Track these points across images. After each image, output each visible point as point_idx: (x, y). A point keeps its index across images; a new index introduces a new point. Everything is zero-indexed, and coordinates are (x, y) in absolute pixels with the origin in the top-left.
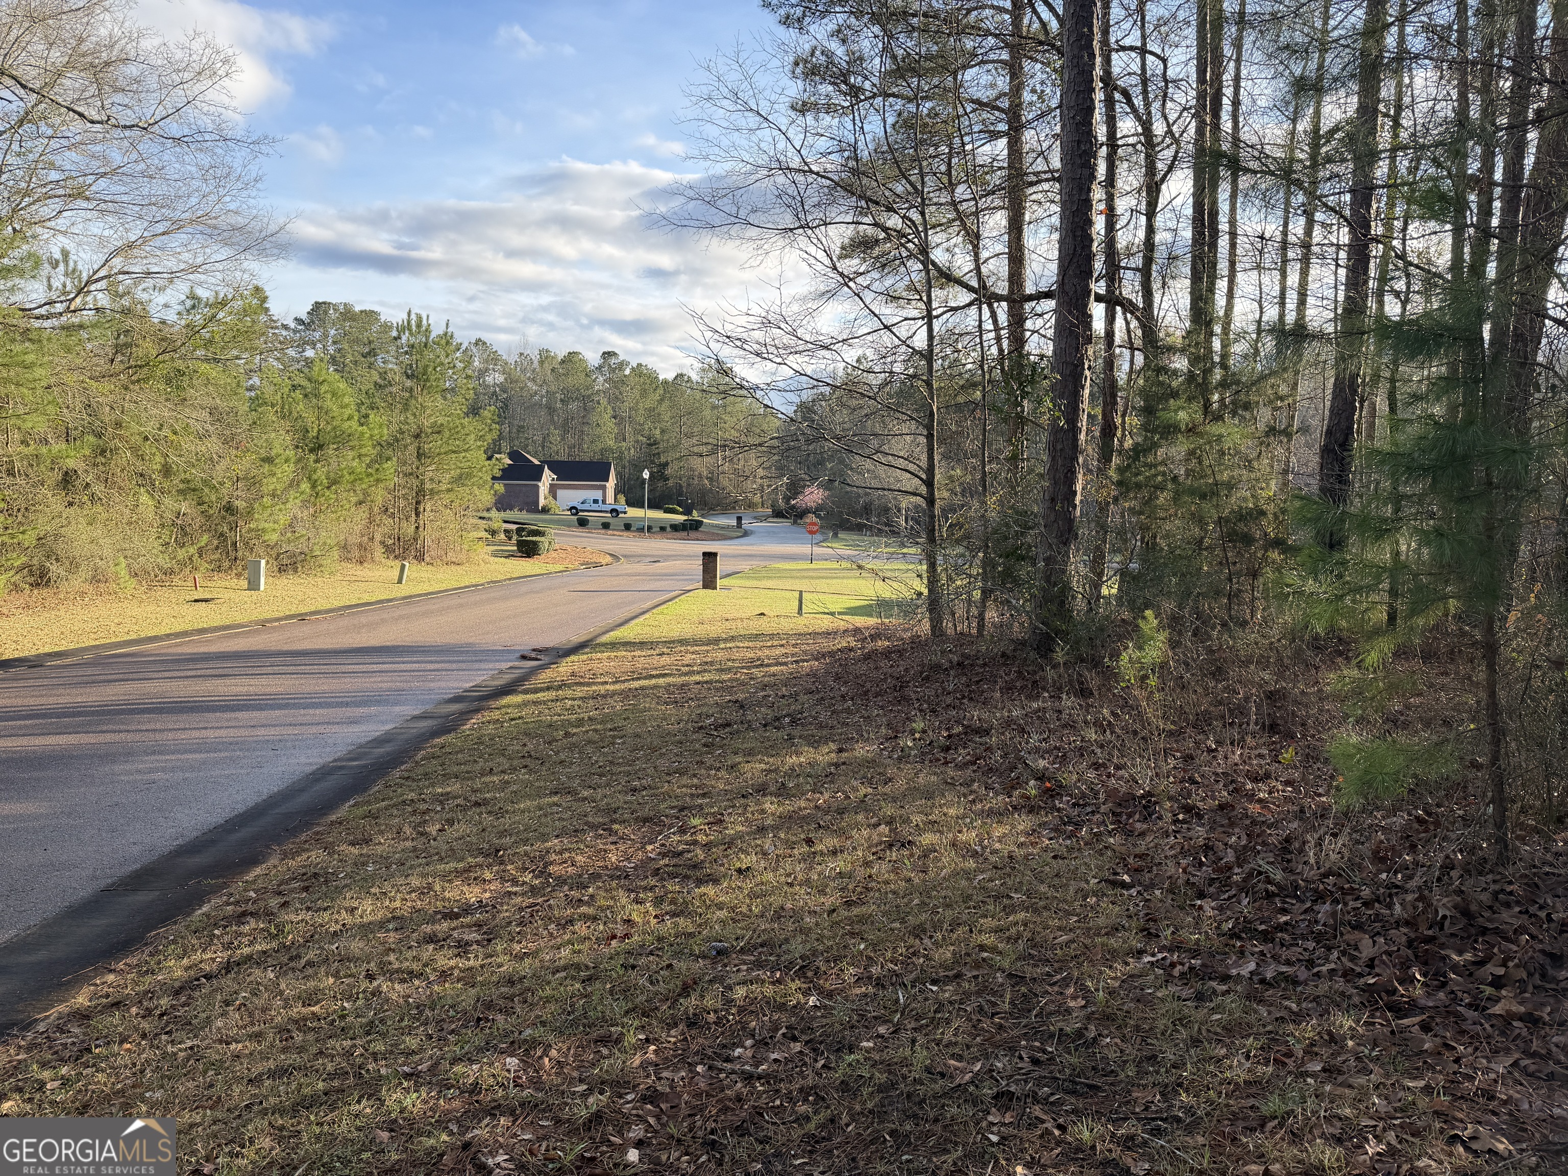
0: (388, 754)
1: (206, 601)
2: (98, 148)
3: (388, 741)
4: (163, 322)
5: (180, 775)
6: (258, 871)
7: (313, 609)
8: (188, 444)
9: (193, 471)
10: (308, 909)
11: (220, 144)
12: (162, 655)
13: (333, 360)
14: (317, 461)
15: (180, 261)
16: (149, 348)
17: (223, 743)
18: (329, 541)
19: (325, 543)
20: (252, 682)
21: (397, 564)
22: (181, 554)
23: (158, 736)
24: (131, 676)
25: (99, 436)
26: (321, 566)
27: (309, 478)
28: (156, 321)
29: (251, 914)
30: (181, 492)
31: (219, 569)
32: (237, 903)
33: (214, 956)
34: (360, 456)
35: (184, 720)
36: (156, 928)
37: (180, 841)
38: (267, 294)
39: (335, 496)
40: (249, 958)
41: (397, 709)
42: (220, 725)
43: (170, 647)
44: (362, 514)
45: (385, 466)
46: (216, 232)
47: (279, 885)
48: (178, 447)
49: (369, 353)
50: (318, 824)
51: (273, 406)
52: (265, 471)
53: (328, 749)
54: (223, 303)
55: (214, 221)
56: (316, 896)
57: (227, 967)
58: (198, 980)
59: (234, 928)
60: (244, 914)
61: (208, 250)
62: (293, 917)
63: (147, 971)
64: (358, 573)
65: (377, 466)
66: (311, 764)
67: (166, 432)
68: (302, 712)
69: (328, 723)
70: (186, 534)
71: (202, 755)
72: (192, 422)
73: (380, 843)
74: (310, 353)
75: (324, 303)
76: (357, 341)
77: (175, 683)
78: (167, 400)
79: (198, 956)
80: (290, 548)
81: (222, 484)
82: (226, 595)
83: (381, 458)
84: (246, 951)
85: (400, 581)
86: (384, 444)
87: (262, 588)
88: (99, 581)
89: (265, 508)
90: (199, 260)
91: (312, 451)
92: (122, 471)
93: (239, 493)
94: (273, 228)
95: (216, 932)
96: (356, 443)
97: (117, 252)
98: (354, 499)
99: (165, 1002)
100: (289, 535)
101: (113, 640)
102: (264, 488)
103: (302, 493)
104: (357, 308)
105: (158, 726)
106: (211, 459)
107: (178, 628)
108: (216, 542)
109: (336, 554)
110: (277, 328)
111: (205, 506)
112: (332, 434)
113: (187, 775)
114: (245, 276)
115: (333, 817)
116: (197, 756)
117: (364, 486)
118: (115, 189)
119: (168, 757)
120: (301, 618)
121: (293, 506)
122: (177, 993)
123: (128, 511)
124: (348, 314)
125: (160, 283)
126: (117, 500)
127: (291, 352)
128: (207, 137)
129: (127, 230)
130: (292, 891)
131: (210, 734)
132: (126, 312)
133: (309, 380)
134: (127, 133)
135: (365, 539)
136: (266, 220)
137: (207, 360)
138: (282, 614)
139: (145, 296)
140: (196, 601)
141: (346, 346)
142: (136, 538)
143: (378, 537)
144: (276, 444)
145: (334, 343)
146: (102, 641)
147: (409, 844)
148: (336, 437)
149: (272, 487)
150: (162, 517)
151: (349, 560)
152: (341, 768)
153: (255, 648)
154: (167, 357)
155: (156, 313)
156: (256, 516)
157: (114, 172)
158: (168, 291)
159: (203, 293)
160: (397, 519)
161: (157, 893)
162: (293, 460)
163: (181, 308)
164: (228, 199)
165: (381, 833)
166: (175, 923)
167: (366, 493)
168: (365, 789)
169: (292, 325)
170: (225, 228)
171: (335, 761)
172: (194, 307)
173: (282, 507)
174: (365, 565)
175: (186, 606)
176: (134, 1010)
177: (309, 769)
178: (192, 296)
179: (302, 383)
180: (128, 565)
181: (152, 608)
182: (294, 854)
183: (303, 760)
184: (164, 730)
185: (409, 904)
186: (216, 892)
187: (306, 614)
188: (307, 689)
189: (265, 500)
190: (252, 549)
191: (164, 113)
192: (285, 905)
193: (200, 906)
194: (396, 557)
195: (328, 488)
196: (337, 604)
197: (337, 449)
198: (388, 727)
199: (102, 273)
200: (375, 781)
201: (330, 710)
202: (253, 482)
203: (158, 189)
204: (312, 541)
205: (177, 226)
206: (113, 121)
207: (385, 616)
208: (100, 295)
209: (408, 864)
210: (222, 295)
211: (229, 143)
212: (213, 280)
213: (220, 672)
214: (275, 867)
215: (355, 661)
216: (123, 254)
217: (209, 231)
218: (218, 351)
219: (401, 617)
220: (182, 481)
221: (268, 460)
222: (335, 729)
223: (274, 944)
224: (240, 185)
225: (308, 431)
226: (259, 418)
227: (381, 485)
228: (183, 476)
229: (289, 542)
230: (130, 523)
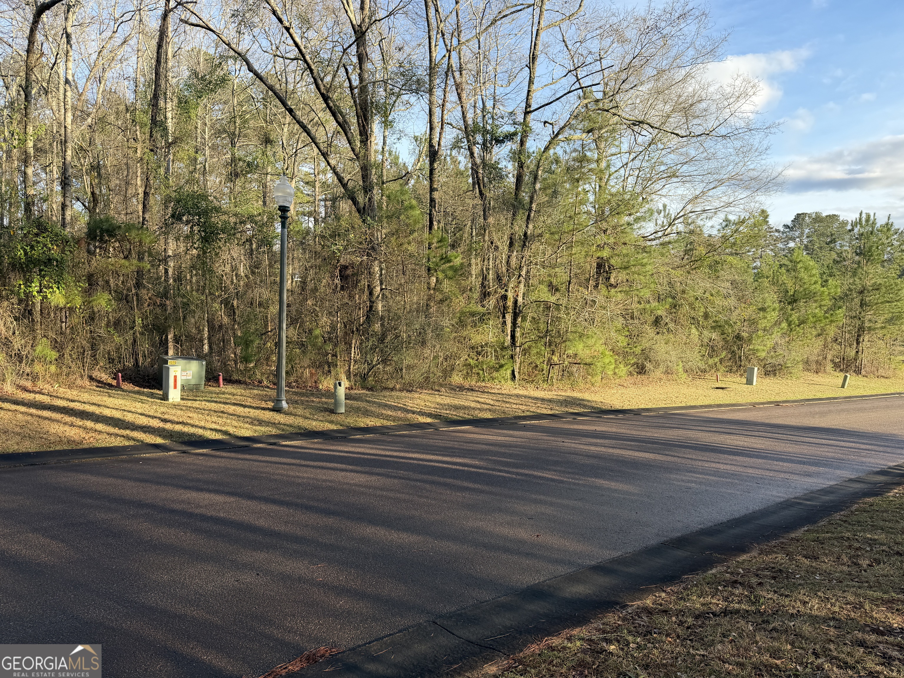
0: (832, 501)
1: (722, 388)
2: (684, 149)
3: (832, 493)
4: (710, 236)
5: (703, 487)
6: (744, 557)
7: (784, 399)
8: (719, 301)
9: (720, 316)
10: (775, 592)
11: (747, 133)
12: (698, 417)
13: (806, 248)
14: (792, 310)
15: (721, 201)
16: (702, 250)
17: (728, 473)
18: (797, 358)
19: (794, 359)
20: (746, 440)
21: (842, 375)
22: (711, 361)
23: (693, 463)
24: (681, 426)
25: (674, 298)
26: (791, 373)
27: (787, 320)
28: (706, 235)
29: (740, 583)
30: (712, 327)
31: (731, 371)
32: (732, 573)
33: (718, 602)
34: (820, 306)
35: (707, 455)
36: (687, 574)
37: (701, 526)
38: (769, 213)
39: (802, 331)
40: (737, 611)
41: (838, 472)
42: (727, 462)
43: (702, 412)
44: (819, 343)
45: (837, 312)
46: (742, 182)
47: (757, 570)
48: (713, 303)
49: (831, 242)
50: (783, 537)
51: (767, 277)
52: (761, 316)
53: (791, 490)
54: (743, 222)
55: (741, 177)
56: (781, 585)
57: (725, 612)
58: (708, 613)
59: (730, 589)
60: (736, 582)
61: (736, 194)
62: (764, 594)
63: (682, 598)
64: (815, 379)
65: (832, 312)
66: (779, 497)
67: (707, 295)
68: (775, 463)
69: (791, 473)
70: (714, 351)
71: (716, 478)
72: (721, 289)
73: (824, 562)
74: (792, 244)
75: (803, 214)
76: (822, 235)
77: (703, 434)
78: (709, 278)
79: (709, 599)
80: (773, 361)
81: (735, 323)
82: (734, 386)
83: (835, 307)
84: (737, 606)
85: (843, 386)
86: (837, 298)
87: (754, 383)
88: (668, 373)
89: (759, 337)
90: (731, 200)
91: (789, 303)
92: (684, 316)
93: (745, 328)
94: (774, 174)
95: (719, 587)
96: (818, 298)
97: (690, 201)
98: (815, 333)
99: (690, 620)
100: (772, 353)
101: (674, 405)
102: (759, 326)
103: (782, 329)
104: (824, 214)
105: (694, 457)
106: (730, 309)
107: (707, 403)
108: (730, 356)
109: (801, 366)
110: (773, 232)
111: (725, 336)
112: (803, 293)
113: (708, 488)
114: (757, 205)
115: (793, 535)
116: (713, 478)
117: (822, 325)
118: (690, 169)
119: (698, 476)
120: (777, 404)
121: (776, 337)
122: (697, 617)
123: (685, 338)
124: (818, 219)
125: (710, 214)
126: (680, 331)
127: (780, 245)
128: (740, 131)
129: (695, 190)
130: (766, 576)
131: (722, 467)
132: (691, 232)
133: (791, 261)
134: (699, 139)
135: (821, 358)
136: (770, 171)
137: (731, 254)
138: (765, 401)
139: (701, 223)
140: (717, 388)
141: (815, 238)
142: (688, 352)
143: (829, 357)
144: (768, 300)
145: (808, 237)
146: (668, 406)
147: (845, 568)
148: (806, 294)
149: (764, 325)
150: (702, 341)
151: (808, 370)
152: (799, 504)
153: (748, 419)
154: (710, 254)
155: (707, 231)
156: (754, 342)
157: (691, 160)
158: (714, 218)
159: (732, 218)
160: (843, 346)
161: (689, 553)
162: (778, 309)
163: (720, 227)
164: (749, 163)
165: (826, 555)
166: (697, 574)
167: (823, 329)
168: (815, 522)
169: (782, 229)
170: (747, 179)
171: (795, 498)
172: (726, 226)
173: (770, 337)
174: (820, 374)
175: (711, 391)
176: (674, 619)
177: (778, 500)
178: (726, 220)
179: (786, 263)
180: (683, 366)
181: (694, 390)
182: (767, 553)
183: (774, 493)
184: (697, 460)
185: (845, 612)
186: (720, 563)
187: (780, 402)
188: (779, 449)
189: (759, 332)
190: (750, 361)
191: (718, 123)
192: (760, 584)
193: (711, 570)
194: (841, 371)
195: (798, 326)
196: (800, 397)
197: (806, 302)
198: (832, 483)
199: (681, 214)
200: (822, 518)
201: (793, 465)
202: (753, 322)
203: (713, 164)
204: (786, 358)
205: (721, 182)
206: (692, 134)
207: (832, 408)
208: (680, 225)
209: (845, 583)
210: (742, 217)
211: (752, 132)
212: (738, 210)
213: (728, 431)
214: (755, 557)
215: (810, 435)
216: (692, 202)
217: (737, 183)
218: (738, 249)
219: (843, 410)
220: (714, 322)
221: (763, 309)
222: (796, 477)
223: (753, 608)
224: (757, 154)
225: (788, 292)
226: (759, 286)
227: (834, 324)
228: (714, 319)
229: (772, 357)
230: (685, 344)
